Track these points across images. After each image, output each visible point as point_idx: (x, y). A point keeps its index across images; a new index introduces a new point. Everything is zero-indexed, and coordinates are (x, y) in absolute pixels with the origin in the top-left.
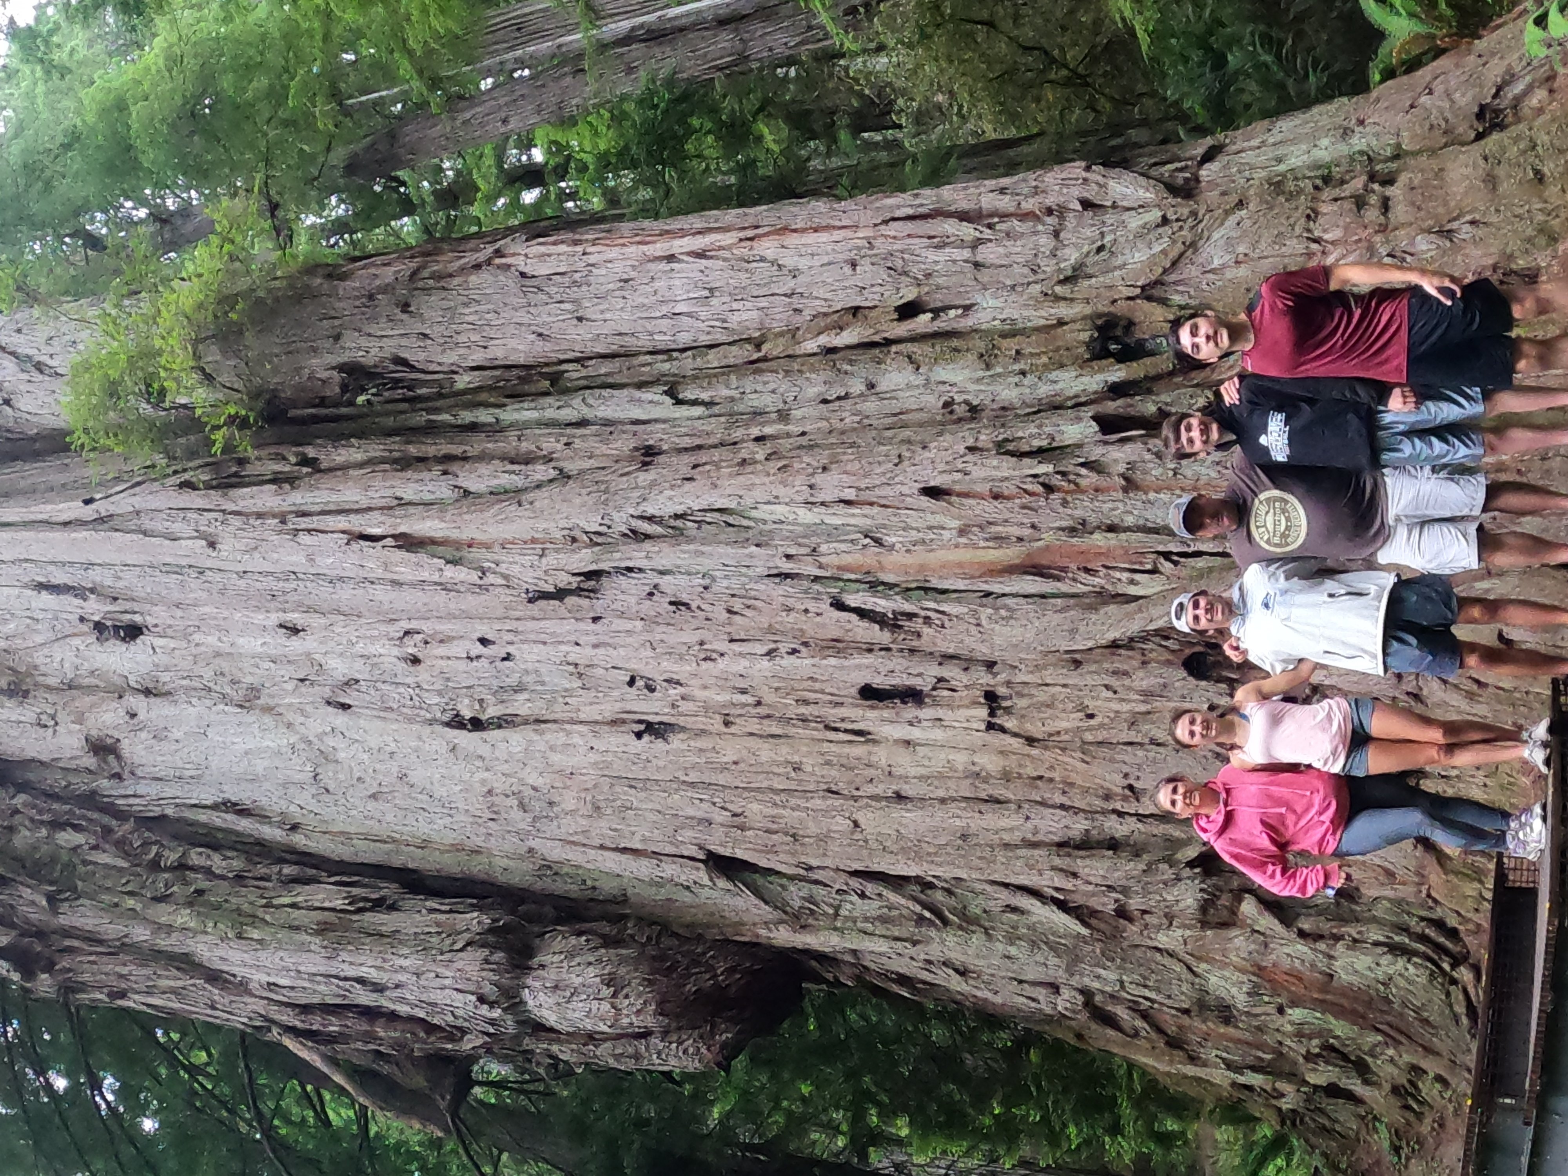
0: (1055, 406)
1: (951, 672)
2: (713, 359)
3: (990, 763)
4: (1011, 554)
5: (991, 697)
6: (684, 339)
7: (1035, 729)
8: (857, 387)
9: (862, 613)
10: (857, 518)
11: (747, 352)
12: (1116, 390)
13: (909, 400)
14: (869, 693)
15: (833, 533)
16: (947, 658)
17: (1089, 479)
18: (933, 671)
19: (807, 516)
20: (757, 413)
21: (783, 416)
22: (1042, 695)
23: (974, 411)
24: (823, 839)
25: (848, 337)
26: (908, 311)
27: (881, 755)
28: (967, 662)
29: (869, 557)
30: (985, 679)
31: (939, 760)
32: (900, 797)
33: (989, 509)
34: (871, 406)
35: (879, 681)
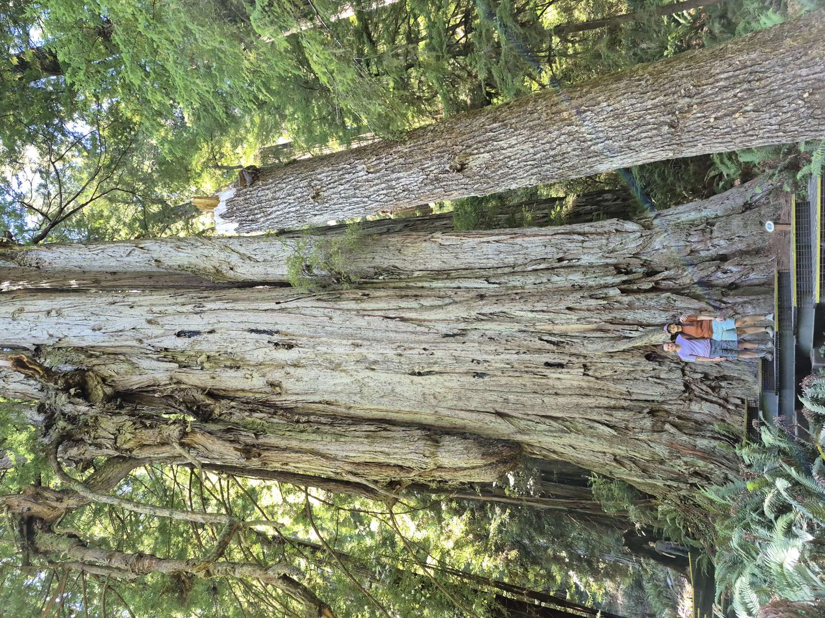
0: (606, 286)
1: (574, 359)
2: (499, 271)
3: (584, 384)
4: (594, 326)
5: (585, 366)
6: (490, 265)
7: (597, 374)
8: (545, 280)
9: (548, 341)
10: (547, 316)
11: (511, 270)
12: (624, 282)
13: (561, 284)
14: (548, 365)
15: (540, 321)
16: (572, 355)
17: (617, 305)
18: (568, 358)
19: (531, 315)
20: (515, 287)
21: (523, 288)
22: (600, 365)
23: (581, 288)
24: (533, 406)
25: (542, 266)
26: (560, 260)
27: (551, 382)
28: (577, 356)
29: (549, 327)
30: (582, 360)
31: (568, 384)
32: (556, 394)
33: (587, 314)
34: (549, 286)
35: (551, 361)
